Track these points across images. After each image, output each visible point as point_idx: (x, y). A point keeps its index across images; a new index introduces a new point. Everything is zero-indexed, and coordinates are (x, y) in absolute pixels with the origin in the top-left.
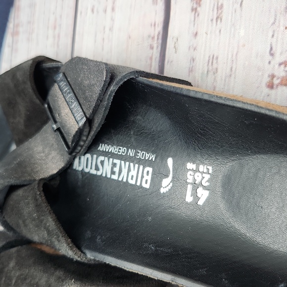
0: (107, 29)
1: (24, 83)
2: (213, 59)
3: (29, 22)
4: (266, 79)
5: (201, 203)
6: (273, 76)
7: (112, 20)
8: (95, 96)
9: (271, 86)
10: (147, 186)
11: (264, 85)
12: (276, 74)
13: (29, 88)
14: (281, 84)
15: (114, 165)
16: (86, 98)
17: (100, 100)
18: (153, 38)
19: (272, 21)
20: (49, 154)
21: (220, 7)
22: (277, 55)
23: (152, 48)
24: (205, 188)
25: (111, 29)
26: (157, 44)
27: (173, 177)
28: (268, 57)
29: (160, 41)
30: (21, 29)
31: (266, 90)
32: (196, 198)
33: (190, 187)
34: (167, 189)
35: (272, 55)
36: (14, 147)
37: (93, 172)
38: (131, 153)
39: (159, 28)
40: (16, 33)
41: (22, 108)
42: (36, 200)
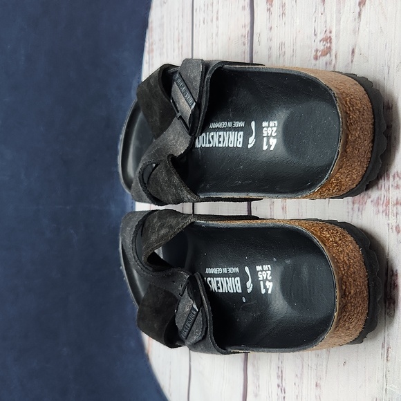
0: (214, 35)
1: (156, 86)
2: (282, 45)
3: (160, 40)
4: (313, 53)
5: (272, 149)
6: (317, 51)
7: (217, 27)
8: (198, 85)
9: (316, 58)
10: (240, 146)
11: (312, 58)
12: (319, 48)
13: (159, 90)
14: (322, 55)
15: (220, 136)
16: (193, 88)
17: (201, 86)
18: (245, 36)
19: (314, 10)
20: (178, 140)
21: (283, 6)
22: (318, 35)
23: (244, 44)
24: (274, 137)
25: (217, 35)
26: (247, 41)
27: (256, 136)
28: (314, 37)
29: (249, 38)
30: (154, 47)
31: (313, 62)
32: (269, 146)
33: (265, 139)
34: (252, 145)
35: (315, 35)
36: (154, 140)
37: (208, 145)
38: (230, 125)
39: (248, 28)
40: (151, 51)
41: (157, 108)
42: (166, 167)
